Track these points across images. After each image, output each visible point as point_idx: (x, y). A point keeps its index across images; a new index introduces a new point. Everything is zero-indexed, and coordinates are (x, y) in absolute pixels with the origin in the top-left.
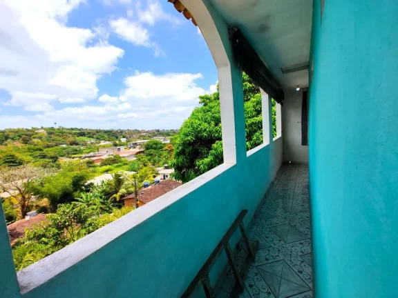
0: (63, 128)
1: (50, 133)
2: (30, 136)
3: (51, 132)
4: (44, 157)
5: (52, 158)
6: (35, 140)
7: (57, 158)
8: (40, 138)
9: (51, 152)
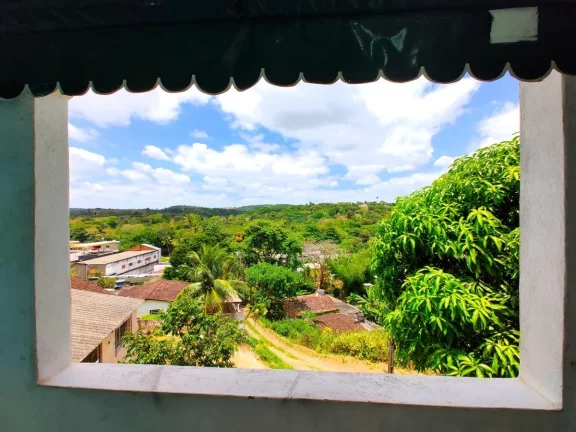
0: (384, 203)
1: (371, 209)
2: (354, 210)
3: (372, 207)
4: (357, 234)
5: (363, 237)
6: (357, 216)
7: (368, 238)
8: (361, 213)
9: (364, 230)
